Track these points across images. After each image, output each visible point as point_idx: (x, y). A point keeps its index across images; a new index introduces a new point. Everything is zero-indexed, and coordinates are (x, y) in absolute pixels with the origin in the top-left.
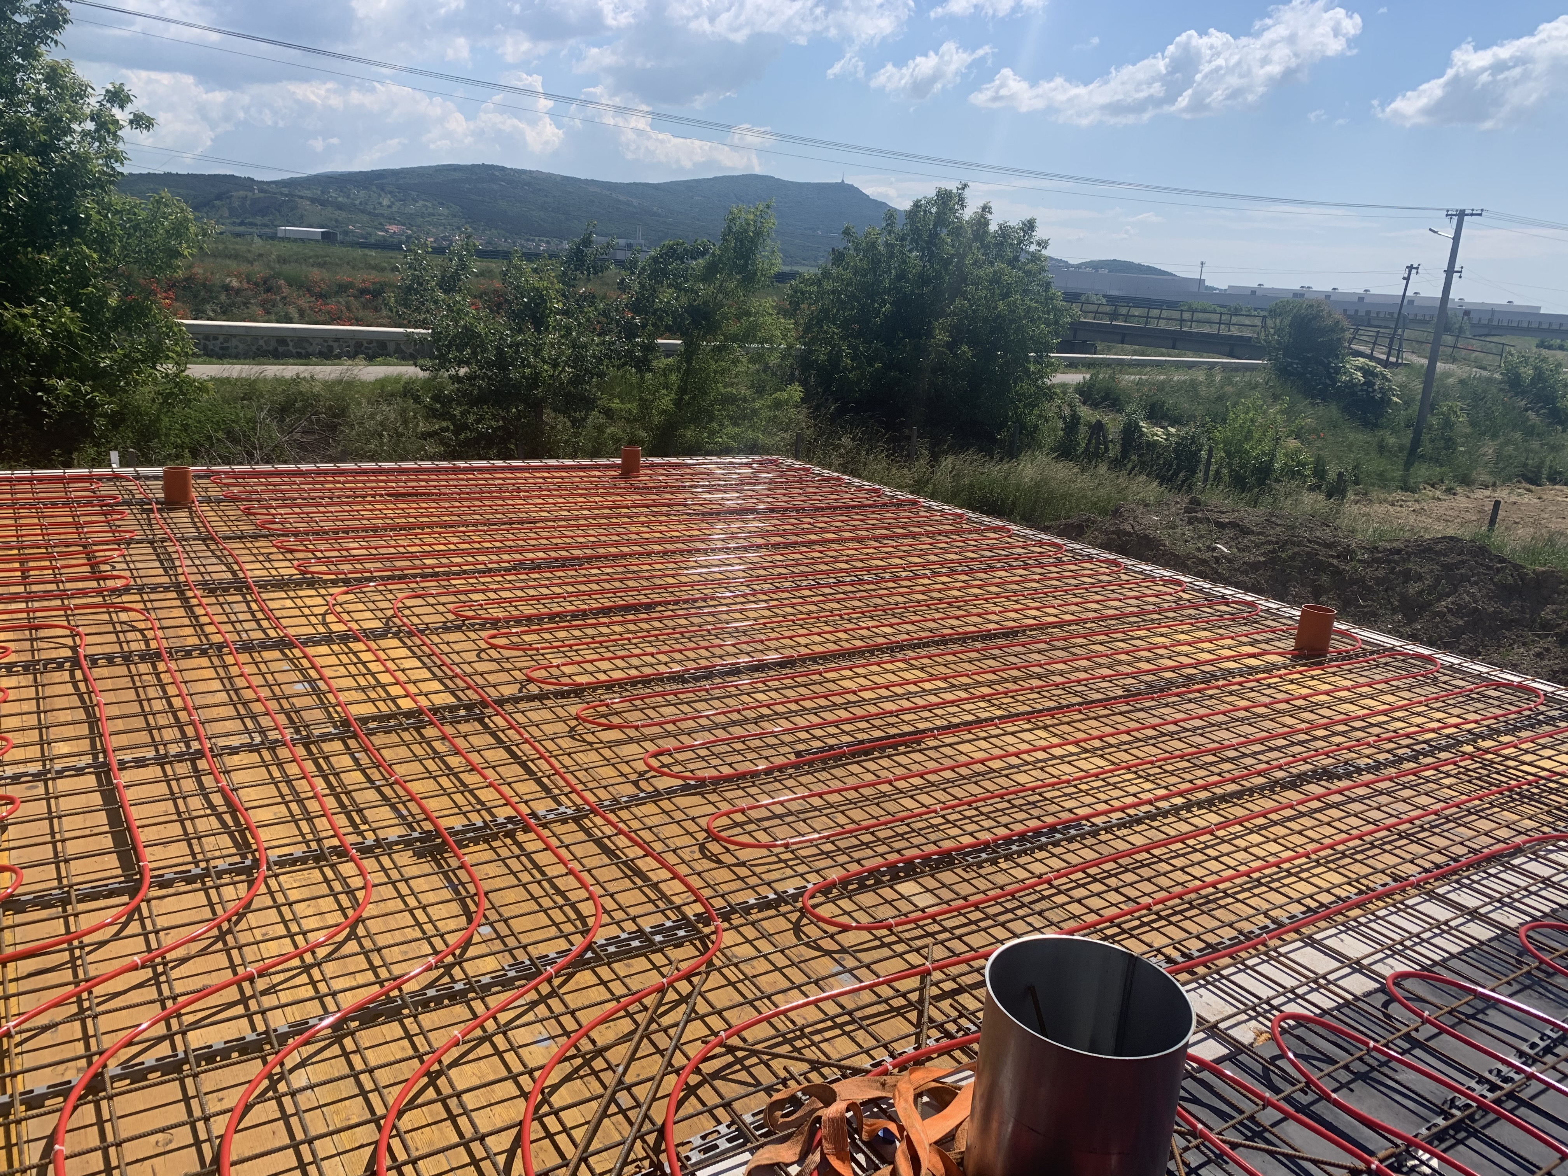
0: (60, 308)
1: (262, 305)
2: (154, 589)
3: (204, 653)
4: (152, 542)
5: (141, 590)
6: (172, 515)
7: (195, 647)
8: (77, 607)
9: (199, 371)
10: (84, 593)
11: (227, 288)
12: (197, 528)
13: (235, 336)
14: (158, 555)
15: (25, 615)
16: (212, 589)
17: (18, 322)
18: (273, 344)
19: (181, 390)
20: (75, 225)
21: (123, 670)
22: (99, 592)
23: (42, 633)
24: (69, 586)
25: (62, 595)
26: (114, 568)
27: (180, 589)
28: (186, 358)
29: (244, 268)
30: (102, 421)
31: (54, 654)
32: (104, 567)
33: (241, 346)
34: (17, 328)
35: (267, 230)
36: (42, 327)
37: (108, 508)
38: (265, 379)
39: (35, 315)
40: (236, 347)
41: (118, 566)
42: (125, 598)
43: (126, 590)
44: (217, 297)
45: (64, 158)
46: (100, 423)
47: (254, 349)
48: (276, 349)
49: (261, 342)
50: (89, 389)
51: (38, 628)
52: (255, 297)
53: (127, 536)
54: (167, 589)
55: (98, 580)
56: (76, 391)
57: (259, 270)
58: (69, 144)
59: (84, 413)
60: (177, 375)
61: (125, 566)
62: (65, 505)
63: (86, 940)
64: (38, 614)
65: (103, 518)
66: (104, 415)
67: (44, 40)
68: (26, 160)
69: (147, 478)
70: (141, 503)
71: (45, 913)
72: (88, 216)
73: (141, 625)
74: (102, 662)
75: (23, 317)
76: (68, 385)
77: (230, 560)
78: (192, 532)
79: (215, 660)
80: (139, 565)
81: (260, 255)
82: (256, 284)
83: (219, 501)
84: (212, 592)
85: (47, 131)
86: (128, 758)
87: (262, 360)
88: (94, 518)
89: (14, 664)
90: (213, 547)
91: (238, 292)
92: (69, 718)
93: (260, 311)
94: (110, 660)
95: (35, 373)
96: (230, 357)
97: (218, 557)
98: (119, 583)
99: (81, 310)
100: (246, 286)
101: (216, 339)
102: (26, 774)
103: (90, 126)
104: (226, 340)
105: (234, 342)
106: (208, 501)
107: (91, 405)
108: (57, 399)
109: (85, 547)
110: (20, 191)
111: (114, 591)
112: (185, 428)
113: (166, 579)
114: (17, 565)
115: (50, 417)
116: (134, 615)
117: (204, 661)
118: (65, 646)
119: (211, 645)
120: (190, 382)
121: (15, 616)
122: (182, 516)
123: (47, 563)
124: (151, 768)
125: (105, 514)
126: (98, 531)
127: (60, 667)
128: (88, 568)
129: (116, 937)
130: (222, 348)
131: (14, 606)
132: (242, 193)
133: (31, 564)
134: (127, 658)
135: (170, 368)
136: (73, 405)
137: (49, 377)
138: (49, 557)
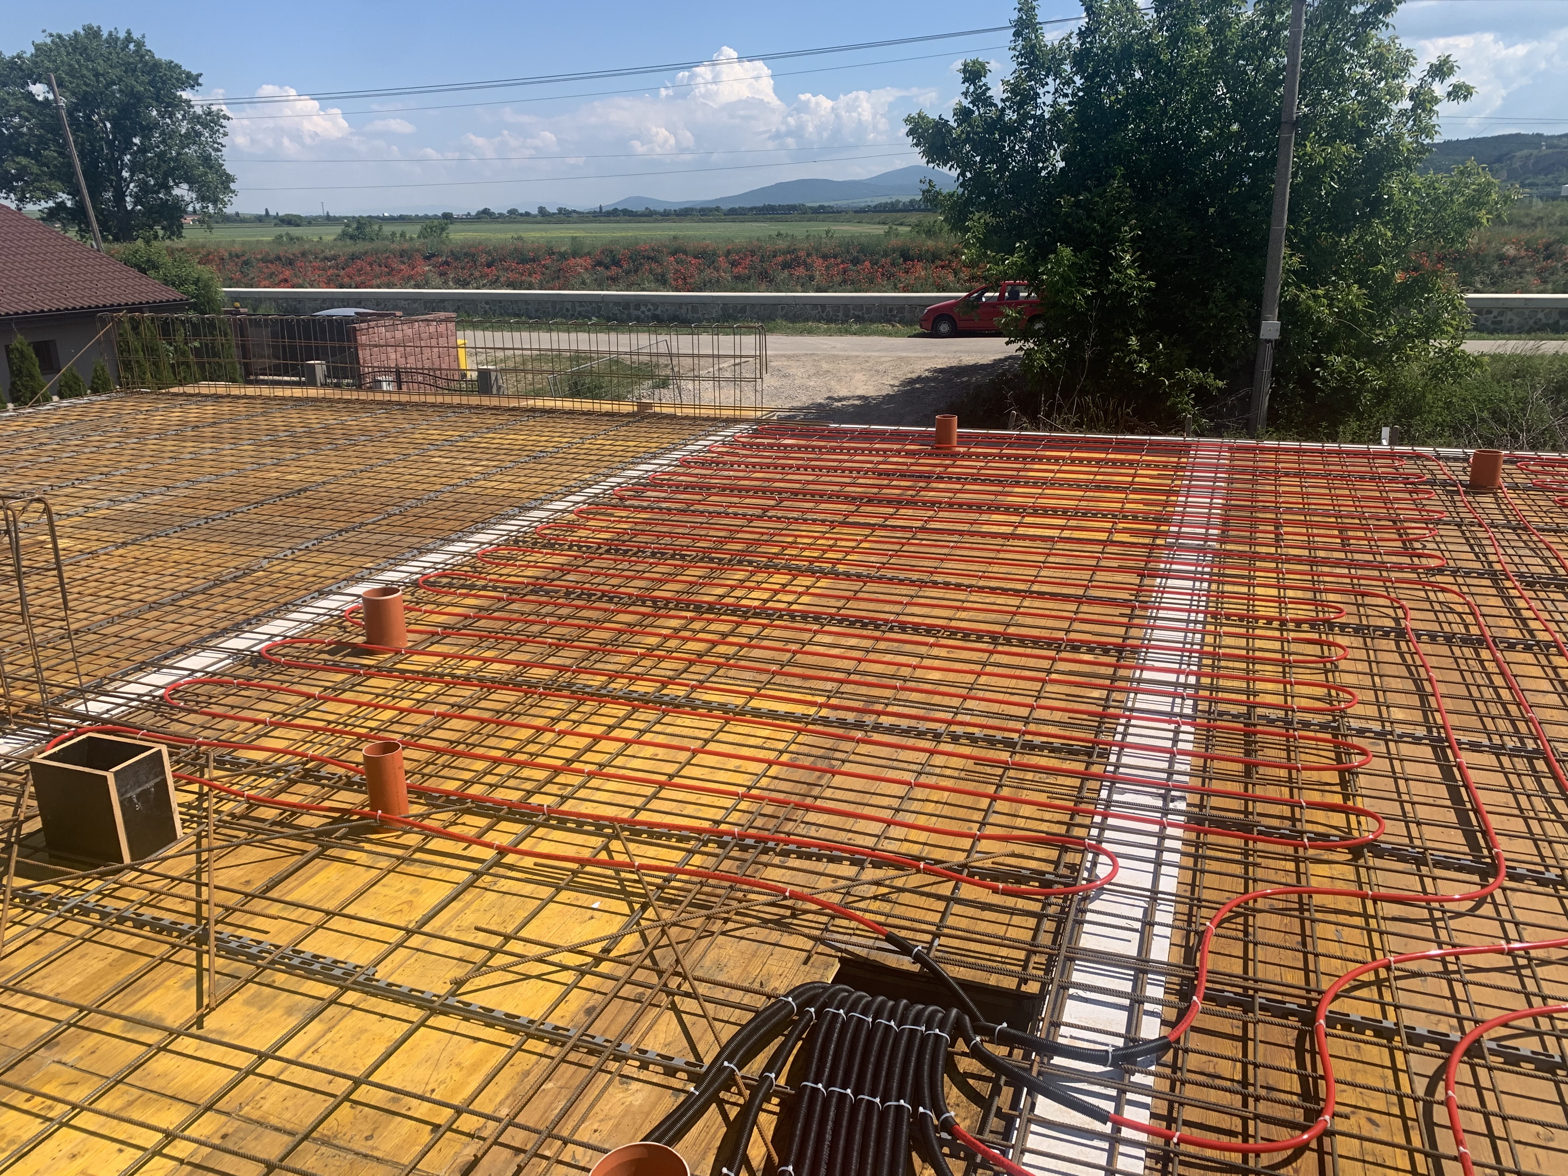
0: (1348, 286)
1: (1539, 273)
2: (1468, 574)
3: (1528, 648)
4: (1459, 526)
5: (1454, 573)
6: (1478, 499)
7: (1519, 641)
8: (1399, 580)
9: (1473, 347)
10: (1400, 568)
11: (1501, 257)
12: (1506, 516)
13: (1511, 309)
14: (1467, 539)
15: (1348, 581)
16: (1530, 582)
17: (1311, 303)
18: (1555, 316)
19: (1452, 365)
20: (1376, 206)
21: (1445, 651)
22: (1414, 569)
23: (1368, 600)
24: (1386, 558)
25: (1381, 566)
26: (1424, 547)
27: (1494, 576)
28: (1461, 334)
29: (1525, 235)
30: (1369, 396)
31: (1379, 622)
32: (1417, 545)
33: (1516, 320)
34: (1310, 308)
35: (1549, 189)
36: (1330, 306)
37: (1413, 485)
38: (1542, 356)
39: (1325, 296)
40: (1511, 321)
41: (1429, 545)
42: (1439, 578)
43: (1440, 571)
44: (1489, 268)
45: (1378, 142)
46: (1366, 398)
47: (1531, 322)
48: (1557, 322)
49: (1540, 315)
50: (1362, 365)
51: (1364, 595)
52: (1532, 265)
53: (1436, 516)
54: (1480, 576)
55: (1411, 556)
56: (1351, 367)
57: (1542, 235)
58: (1383, 127)
59: (1353, 389)
60: (1451, 350)
61: (1435, 546)
62: (1372, 479)
63: (1448, 906)
64: (1362, 582)
65: (1407, 496)
66: (1373, 390)
67: (1375, 26)
68: (1344, 148)
69: (1447, 459)
70: (1444, 484)
71: (1401, 866)
72: (1391, 196)
73: (1459, 609)
74: (1424, 638)
75: (1316, 297)
76: (1343, 361)
77: (1547, 553)
78: (1500, 519)
79: (1542, 658)
80: (1450, 547)
81: (1540, 219)
82: (1536, 251)
83: (1526, 489)
84: (1530, 585)
85: (1364, 117)
86: (1464, 739)
87: (1540, 334)
88: (1399, 495)
89: (1347, 625)
90: (1525, 538)
91: (1513, 261)
92: (1400, 686)
93: (1534, 280)
94: (1433, 638)
95: (1315, 350)
96: (1503, 331)
97: (1532, 549)
98: (1433, 563)
99: (1369, 287)
100: (1523, 253)
101: (1489, 312)
102: (1370, 730)
103: (1407, 104)
104: (1501, 314)
105: (1510, 315)
106: (1515, 487)
107: (1362, 380)
108: (1331, 375)
109: (1394, 522)
110: (1332, 179)
111: (1429, 570)
112: (1448, 405)
113: (1478, 565)
114: (1336, 532)
115: (1322, 391)
116: (1450, 597)
117: (1529, 657)
118: (1388, 616)
119: (1538, 642)
120: (1464, 356)
121: (1340, 580)
122: (1487, 500)
123: (1362, 534)
124: (1486, 755)
125: (1410, 493)
126: (1406, 510)
127: (1386, 635)
128: (1399, 544)
129: (1471, 912)
130: (1493, 323)
131: (1338, 571)
132: (1525, 152)
133: (1350, 533)
134: (1449, 639)
135: (1446, 344)
136: (1345, 380)
137: (1328, 354)
138: (1365, 528)
